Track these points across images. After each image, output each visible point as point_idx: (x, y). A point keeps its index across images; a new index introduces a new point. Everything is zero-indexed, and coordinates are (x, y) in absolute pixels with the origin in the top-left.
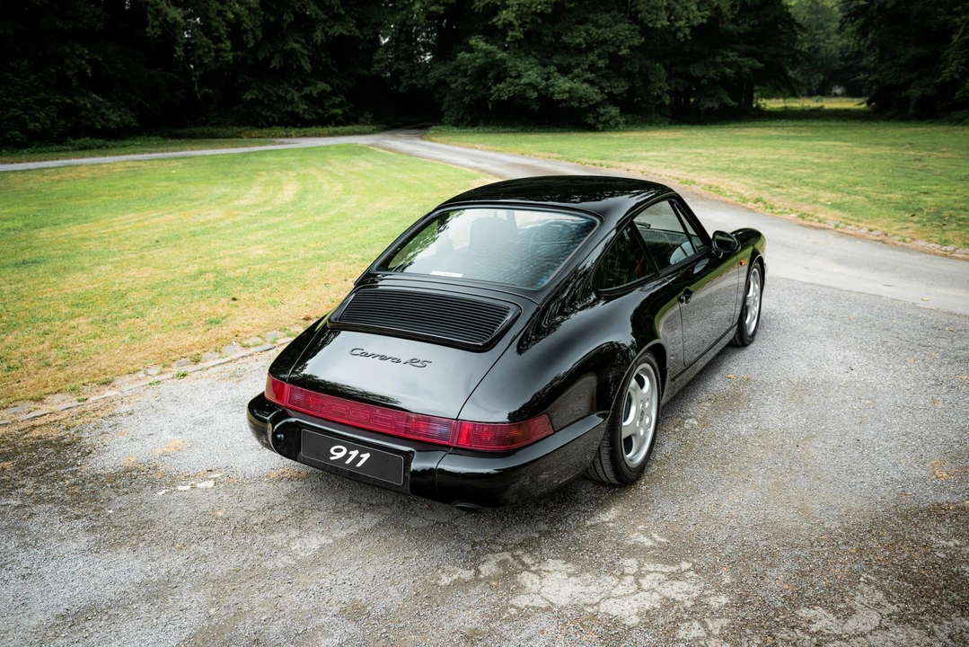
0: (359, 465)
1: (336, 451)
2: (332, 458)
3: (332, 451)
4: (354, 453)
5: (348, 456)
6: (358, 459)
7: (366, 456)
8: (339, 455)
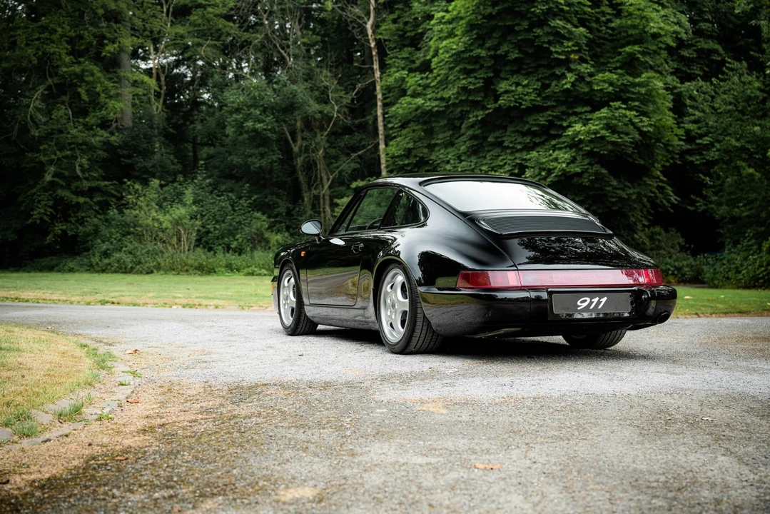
0: (600, 307)
1: (581, 302)
2: (579, 308)
3: (579, 303)
4: (596, 300)
5: (591, 303)
6: (599, 303)
7: (604, 300)
8: (585, 305)
